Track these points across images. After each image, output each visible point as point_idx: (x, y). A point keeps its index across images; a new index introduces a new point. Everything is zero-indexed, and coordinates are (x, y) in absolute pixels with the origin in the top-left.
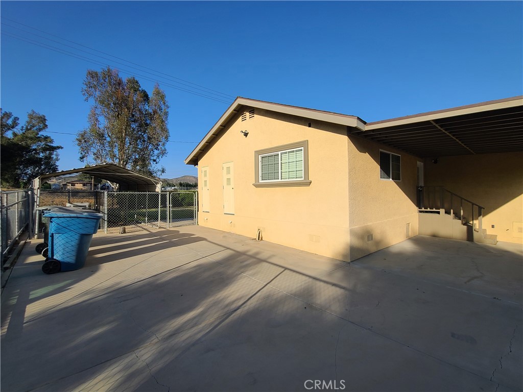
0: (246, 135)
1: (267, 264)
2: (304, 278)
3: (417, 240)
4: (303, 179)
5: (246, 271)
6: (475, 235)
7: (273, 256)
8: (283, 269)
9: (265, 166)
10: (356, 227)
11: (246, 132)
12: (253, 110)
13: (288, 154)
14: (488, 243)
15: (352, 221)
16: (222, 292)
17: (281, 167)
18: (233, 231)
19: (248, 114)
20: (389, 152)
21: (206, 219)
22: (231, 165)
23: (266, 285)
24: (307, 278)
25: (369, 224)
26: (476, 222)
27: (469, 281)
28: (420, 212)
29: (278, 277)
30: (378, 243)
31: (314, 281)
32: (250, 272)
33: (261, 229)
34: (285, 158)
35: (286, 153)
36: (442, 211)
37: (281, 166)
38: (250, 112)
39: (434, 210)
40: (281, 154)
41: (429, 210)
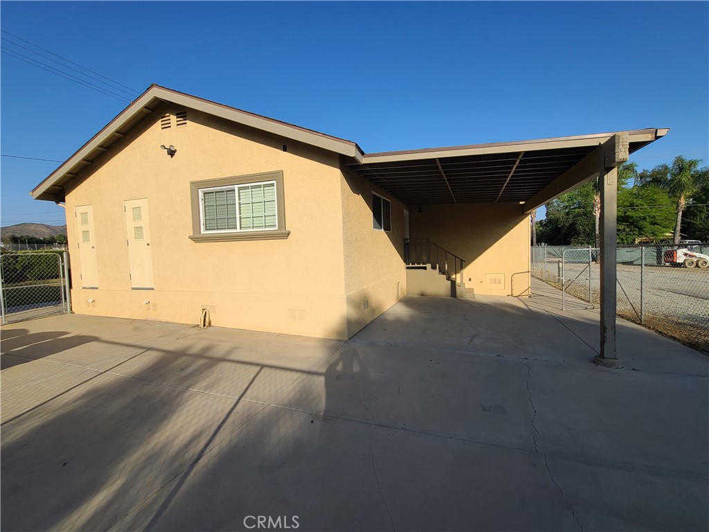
0: (172, 153)
1: (229, 364)
2: (295, 375)
3: (407, 301)
4: (277, 228)
5: (196, 383)
6: (458, 289)
7: (235, 348)
8: (258, 368)
9: (210, 208)
10: (352, 292)
11: (172, 148)
12: (184, 113)
13: (250, 190)
14: (468, 297)
15: (347, 286)
16: (158, 434)
17: (240, 210)
18: (152, 316)
19: (173, 118)
20: (380, 196)
21: (90, 301)
22: (143, 204)
23: (240, 399)
24: (299, 375)
25: (365, 287)
26: (458, 276)
27: (471, 341)
28: (408, 268)
29: (255, 382)
30: (373, 311)
31: (310, 377)
32: (204, 384)
33: (208, 309)
34: (246, 196)
35: (247, 188)
36: (428, 266)
37: (240, 208)
38: (178, 115)
39: (421, 265)
40: (240, 189)
41: (416, 265)
